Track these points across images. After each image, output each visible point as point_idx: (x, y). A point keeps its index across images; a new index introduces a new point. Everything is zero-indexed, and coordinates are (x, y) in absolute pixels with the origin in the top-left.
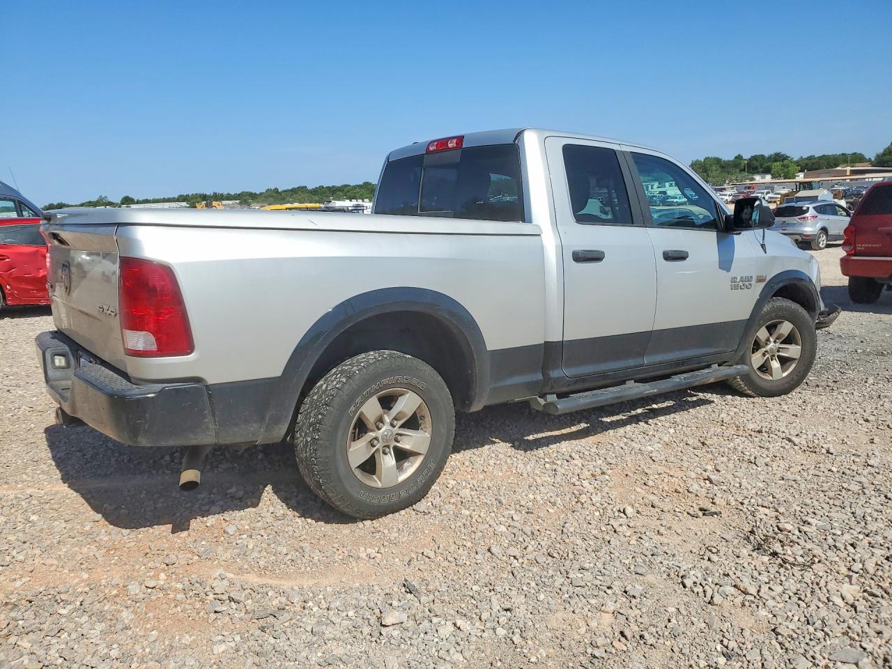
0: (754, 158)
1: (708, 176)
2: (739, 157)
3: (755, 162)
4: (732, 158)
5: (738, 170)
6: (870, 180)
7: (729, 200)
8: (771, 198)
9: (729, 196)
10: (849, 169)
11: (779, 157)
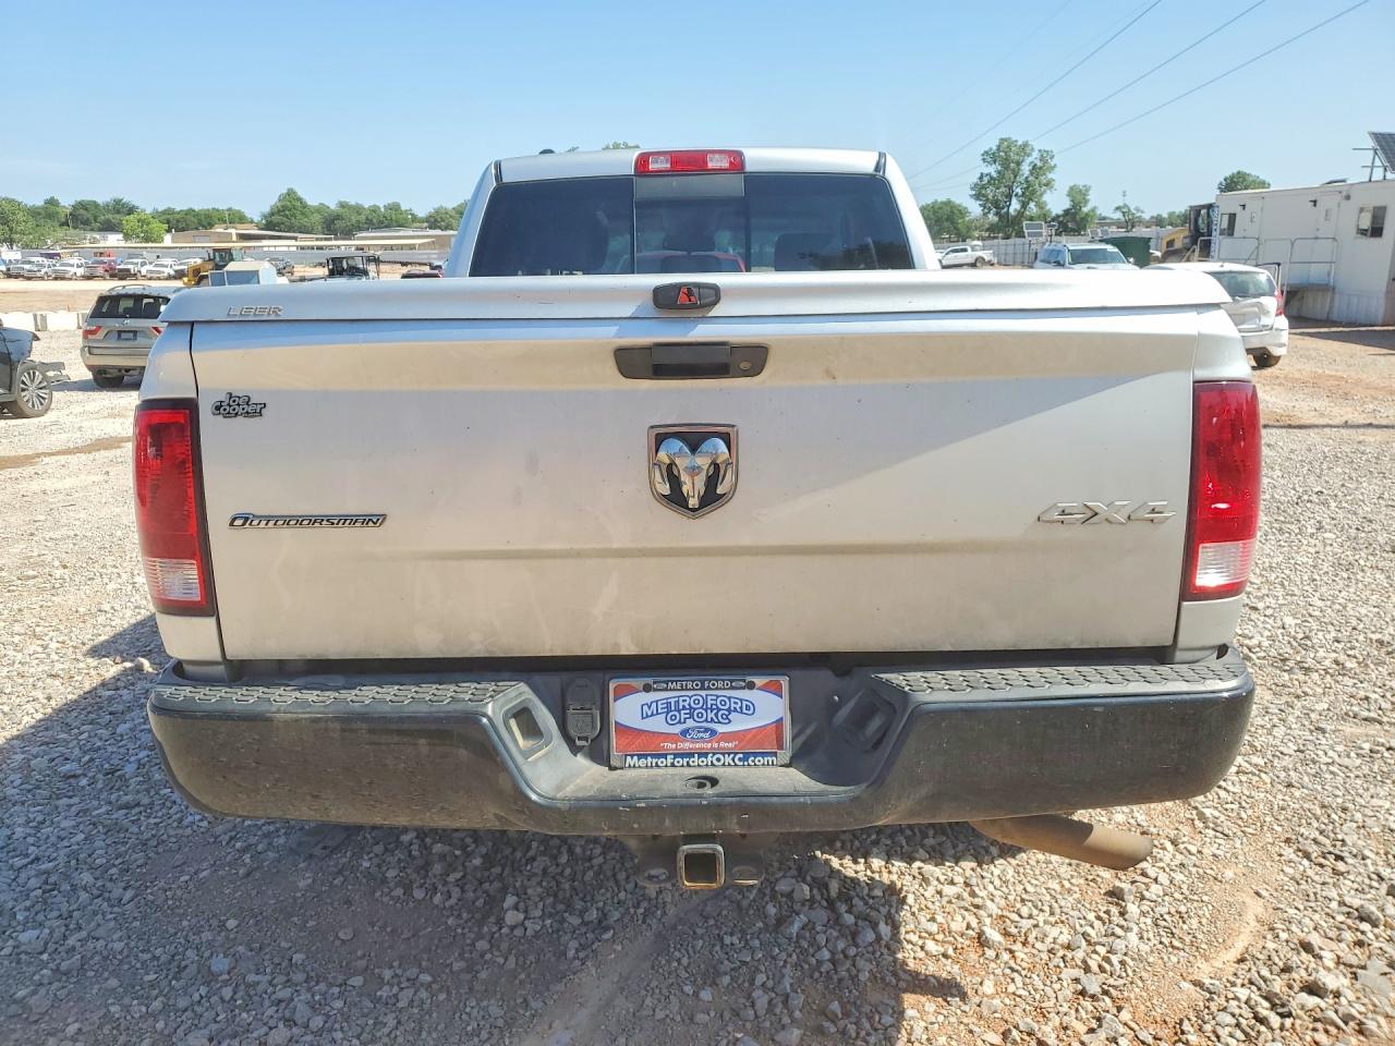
0: (82, 205)
1: (11, 230)
2: (52, 202)
3: (82, 211)
4: (40, 203)
5: (56, 224)
6: (272, 249)
7: (78, 274)
8: (151, 272)
9: (78, 266)
10: (233, 231)
11: (122, 208)
